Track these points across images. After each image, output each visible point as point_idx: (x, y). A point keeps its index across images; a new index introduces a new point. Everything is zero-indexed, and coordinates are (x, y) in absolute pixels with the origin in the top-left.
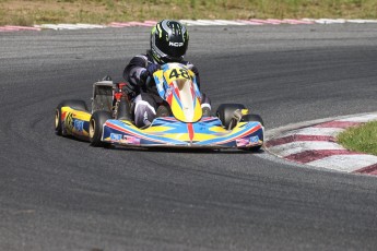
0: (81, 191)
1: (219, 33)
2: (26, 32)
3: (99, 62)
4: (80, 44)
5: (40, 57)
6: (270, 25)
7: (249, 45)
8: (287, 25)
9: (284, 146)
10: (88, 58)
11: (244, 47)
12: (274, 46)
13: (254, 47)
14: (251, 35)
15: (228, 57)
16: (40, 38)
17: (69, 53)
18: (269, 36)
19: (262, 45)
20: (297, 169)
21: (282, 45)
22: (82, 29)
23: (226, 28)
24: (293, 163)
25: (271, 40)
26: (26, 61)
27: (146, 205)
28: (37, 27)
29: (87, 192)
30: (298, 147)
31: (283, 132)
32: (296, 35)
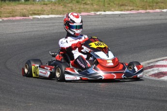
0: (54, 94)
1: (116, 17)
2: (26, 20)
4: (51, 24)
5: (32, 31)
6: (141, 13)
7: (131, 23)
8: (149, 13)
9: (149, 70)
10: (55, 31)
11: (129, 24)
12: (142, 23)
14: (132, 18)
15: (121, 29)
16: (32, 22)
17: (46, 29)
18: (140, 18)
19: (137, 22)
20: (155, 81)
21: (146, 23)
22: (52, 18)
23: (119, 15)
24: (154, 78)
25: (141, 20)
26: (26, 34)
27: (85, 100)
28: (31, 17)
29: (57, 94)
30: (156, 71)
31: (149, 63)
32: (153, 18)
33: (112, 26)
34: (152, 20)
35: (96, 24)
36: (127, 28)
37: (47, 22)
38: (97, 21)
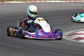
1: (57, 4)
2: (3, 4)
3: (23, 12)
4: (18, 7)
5: (6, 11)
6: (72, 2)
7: (66, 8)
8: (77, 2)
9: (73, 36)
10: (20, 11)
11: (64, 9)
12: (72, 8)
13: (67, 8)
14: (66, 5)
15: (59, 11)
16: (7, 5)
17: (14, 10)
18: (71, 5)
19: (69, 8)
21: (75, 8)
22: (19, 3)
23: (59, 3)
24: (75, 41)
25: (72, 6)
26: (2, 12)
28: (6, 2)
30: (76, 36)
31: (73, 32)
32: (79, 5)
33: (54, 10)
34: (78, 7)
35: (45, 8)
36: (63, 11)
37: (16, 5)
38: (46, 6)
